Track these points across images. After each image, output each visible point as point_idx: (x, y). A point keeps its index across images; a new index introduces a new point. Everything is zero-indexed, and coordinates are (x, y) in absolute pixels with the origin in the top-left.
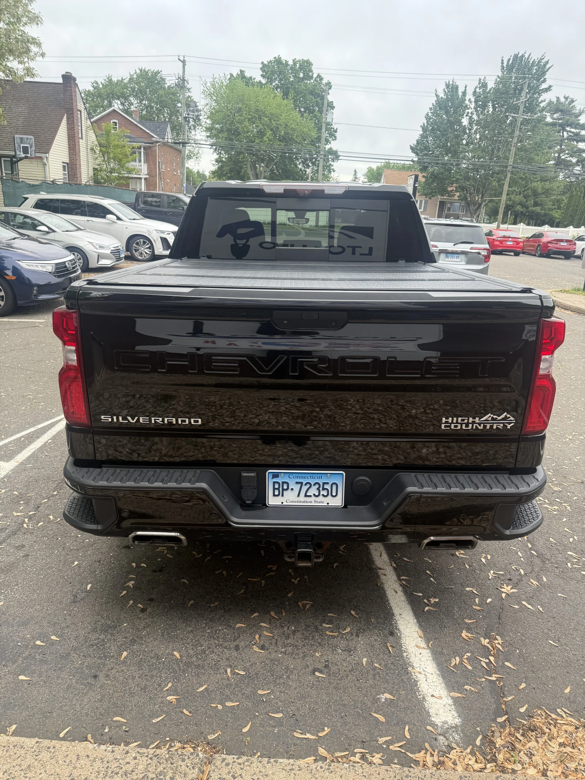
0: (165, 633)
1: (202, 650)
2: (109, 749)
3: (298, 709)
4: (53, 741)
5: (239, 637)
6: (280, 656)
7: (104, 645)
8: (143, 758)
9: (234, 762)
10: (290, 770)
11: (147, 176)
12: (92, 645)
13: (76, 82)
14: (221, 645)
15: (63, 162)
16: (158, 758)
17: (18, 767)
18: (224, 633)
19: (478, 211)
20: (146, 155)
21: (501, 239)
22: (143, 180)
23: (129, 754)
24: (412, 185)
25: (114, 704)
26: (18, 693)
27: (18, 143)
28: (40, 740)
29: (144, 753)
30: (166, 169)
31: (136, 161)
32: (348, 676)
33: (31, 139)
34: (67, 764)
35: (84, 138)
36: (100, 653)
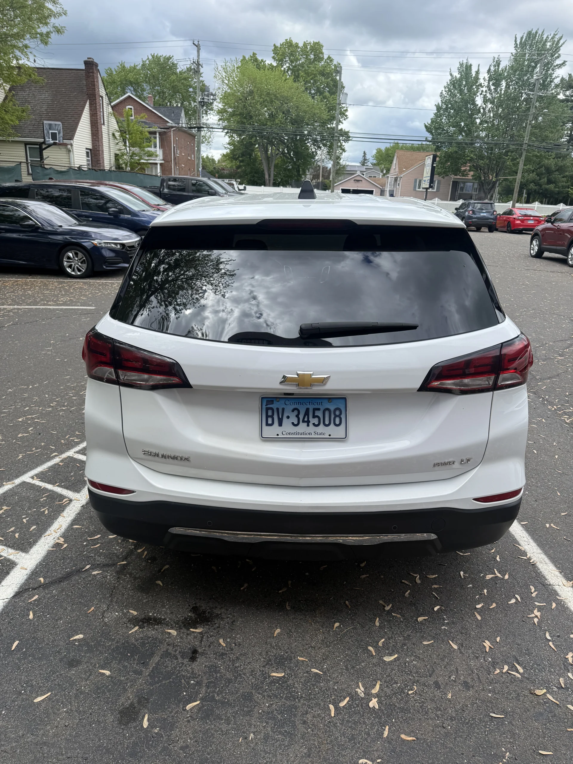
11: (163, 162)
13: (98, 68)
15: (87, 149)
19: (493, 189)
20: (162, 140)
22: (159, 165)
24: (430, 165)
27: (46, 129)
30: (181, 153)
31: (152, 147)
33: (59, 125)
35: (106, 123)
36: (285, 692)
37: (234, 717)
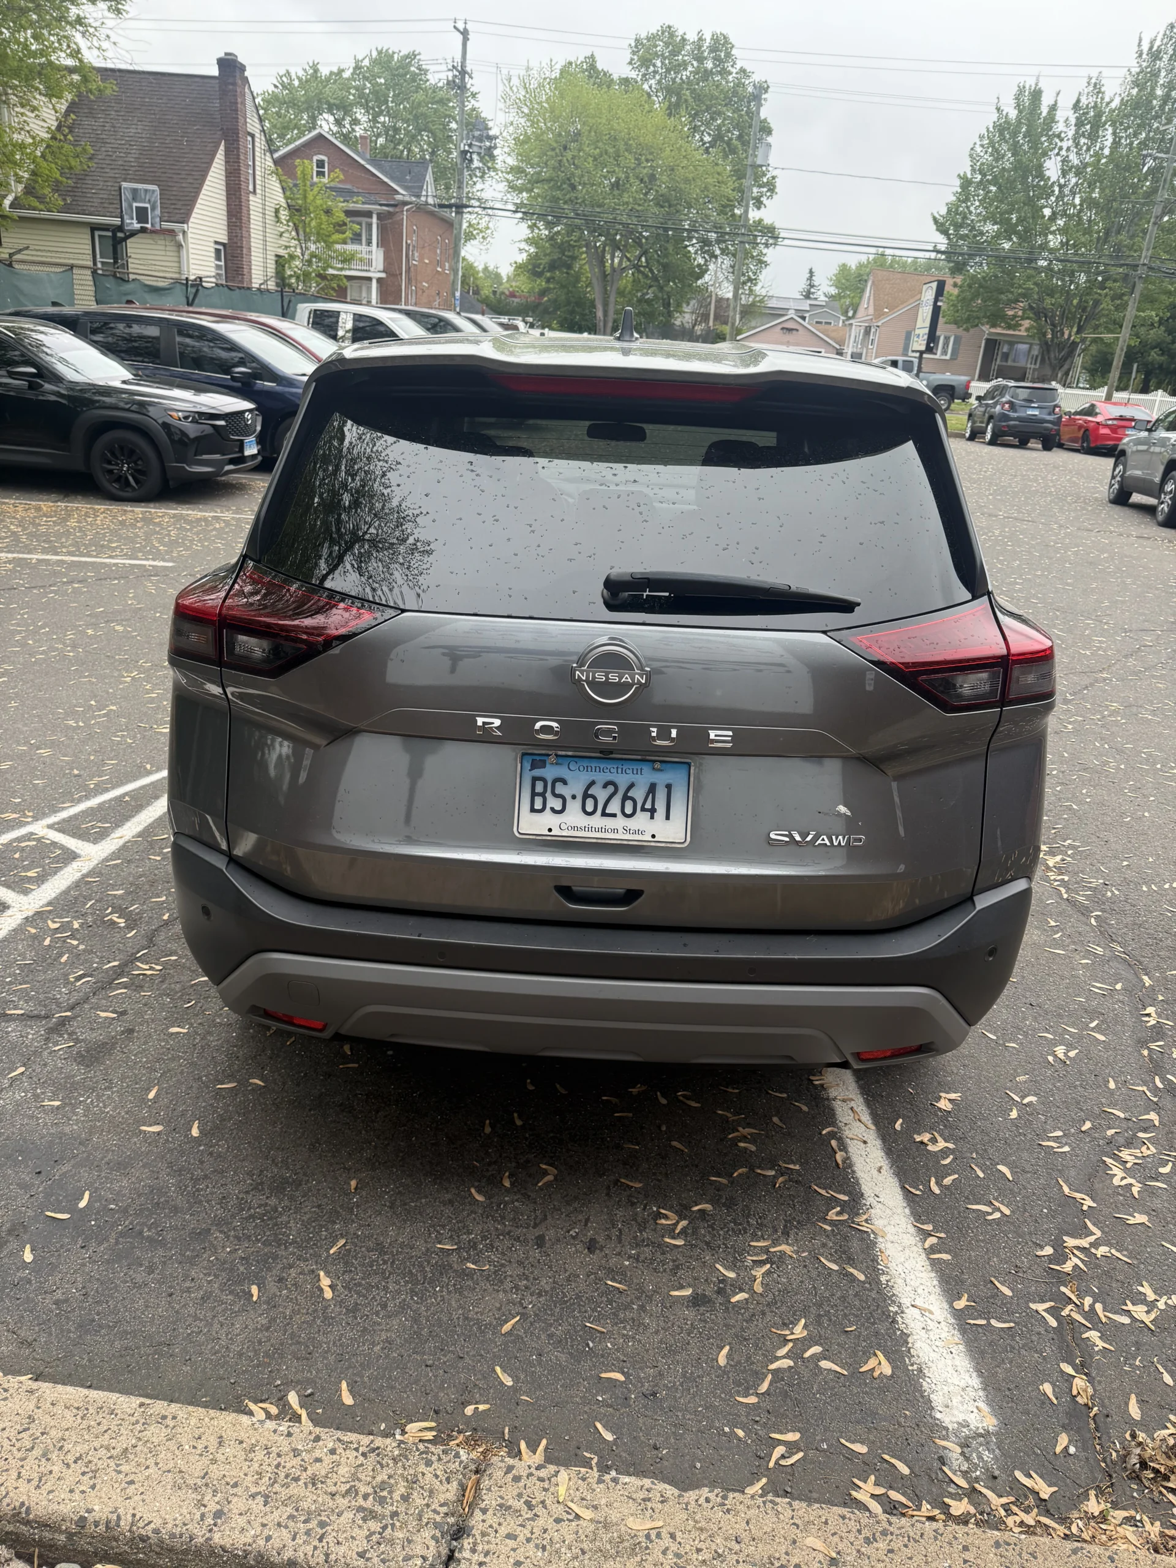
0: (398, 1203)
1: (470, 1241)
2: (281, 1428)
3: (661, 1374)
4: (173, 1405)
5: (545, 1218)
6: (627, 1263)
7: (276, 1218)
8: (348, 1452)
9: (531, 1474)
10: (644, 1500)
11: (383, 275)
12: (252, 1216)
13: (246, 74)
14: (509, 1233)
15: (216, 243)
16: (378, 1455)
17: (103, 1452)
18: (515, 1210)
19: (1068, 361)
20: (382, 229)
21: (1115, 422)
22: (374, 282)
23: (321, 1443)
24: (931, 302)
25: (293, 1335)
26: (107, 1302)
27: (127, 199)
28: (148, 1401)
29: (351, 1442)
30: (421, 260)
31: (361, 244)
32: (763, 1313)
33: (154, 191)
34: (199, 1452)
35: (258, 191)
36: (268, 1233)
37: (164, 1263)
